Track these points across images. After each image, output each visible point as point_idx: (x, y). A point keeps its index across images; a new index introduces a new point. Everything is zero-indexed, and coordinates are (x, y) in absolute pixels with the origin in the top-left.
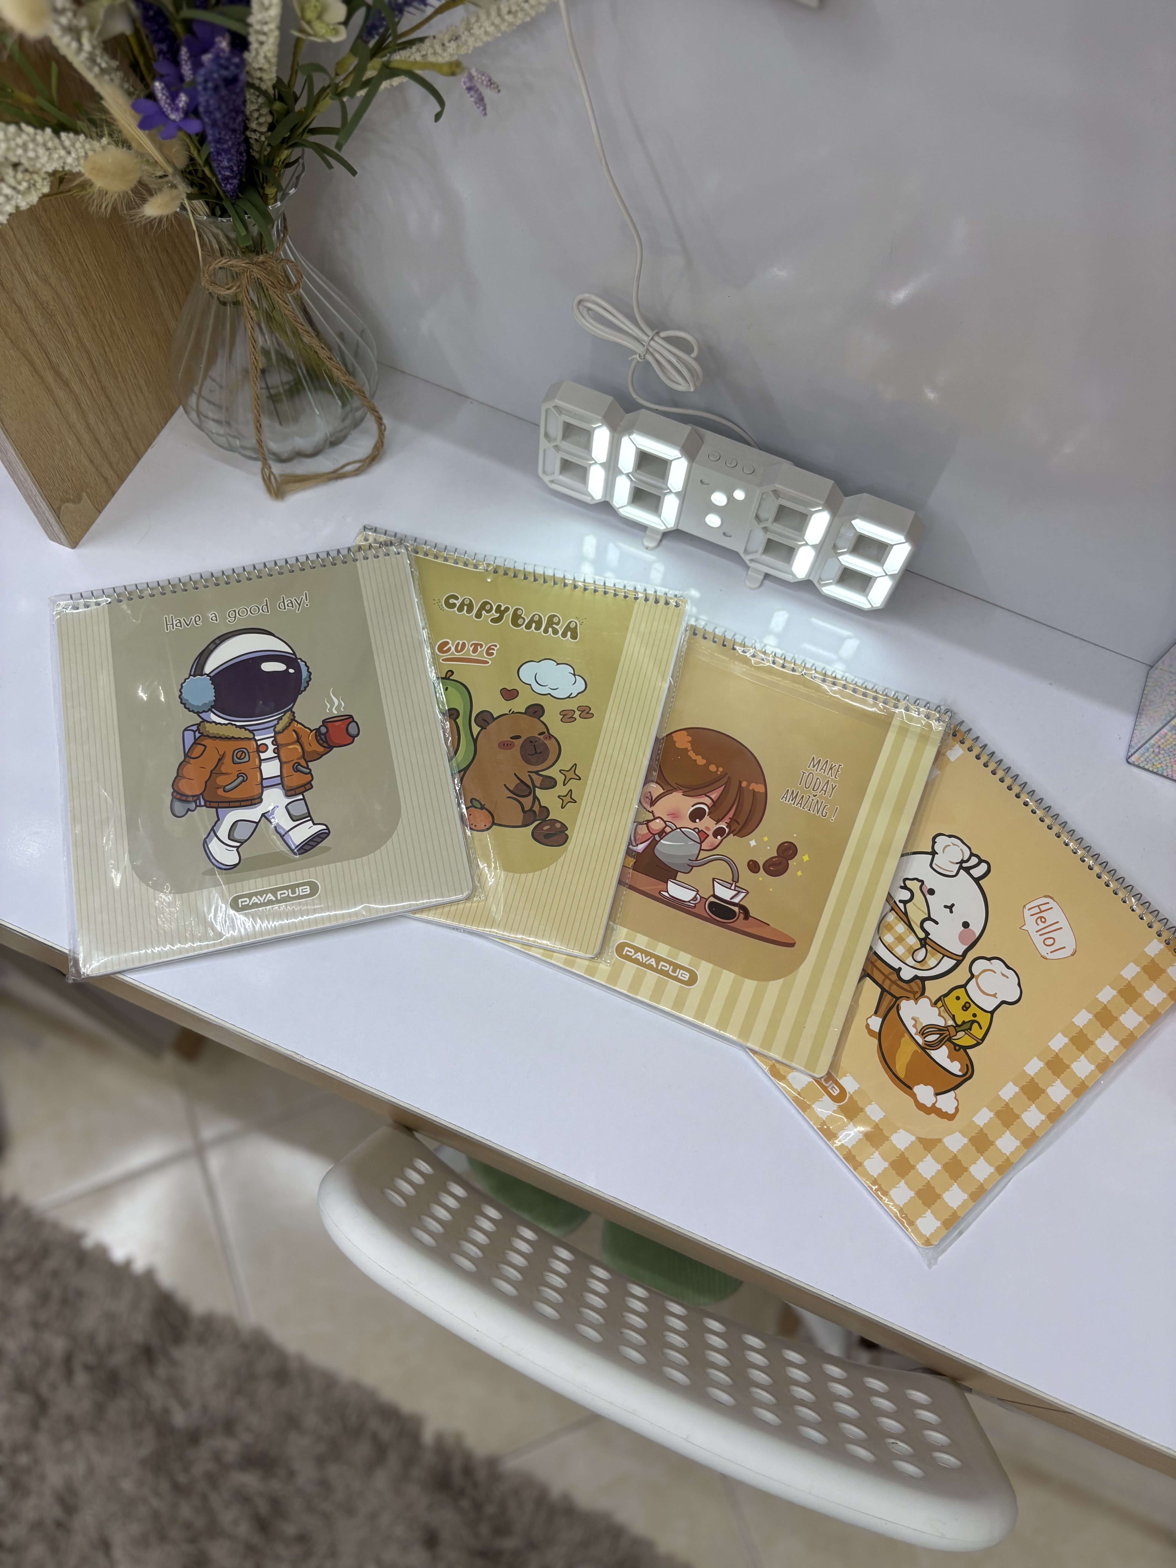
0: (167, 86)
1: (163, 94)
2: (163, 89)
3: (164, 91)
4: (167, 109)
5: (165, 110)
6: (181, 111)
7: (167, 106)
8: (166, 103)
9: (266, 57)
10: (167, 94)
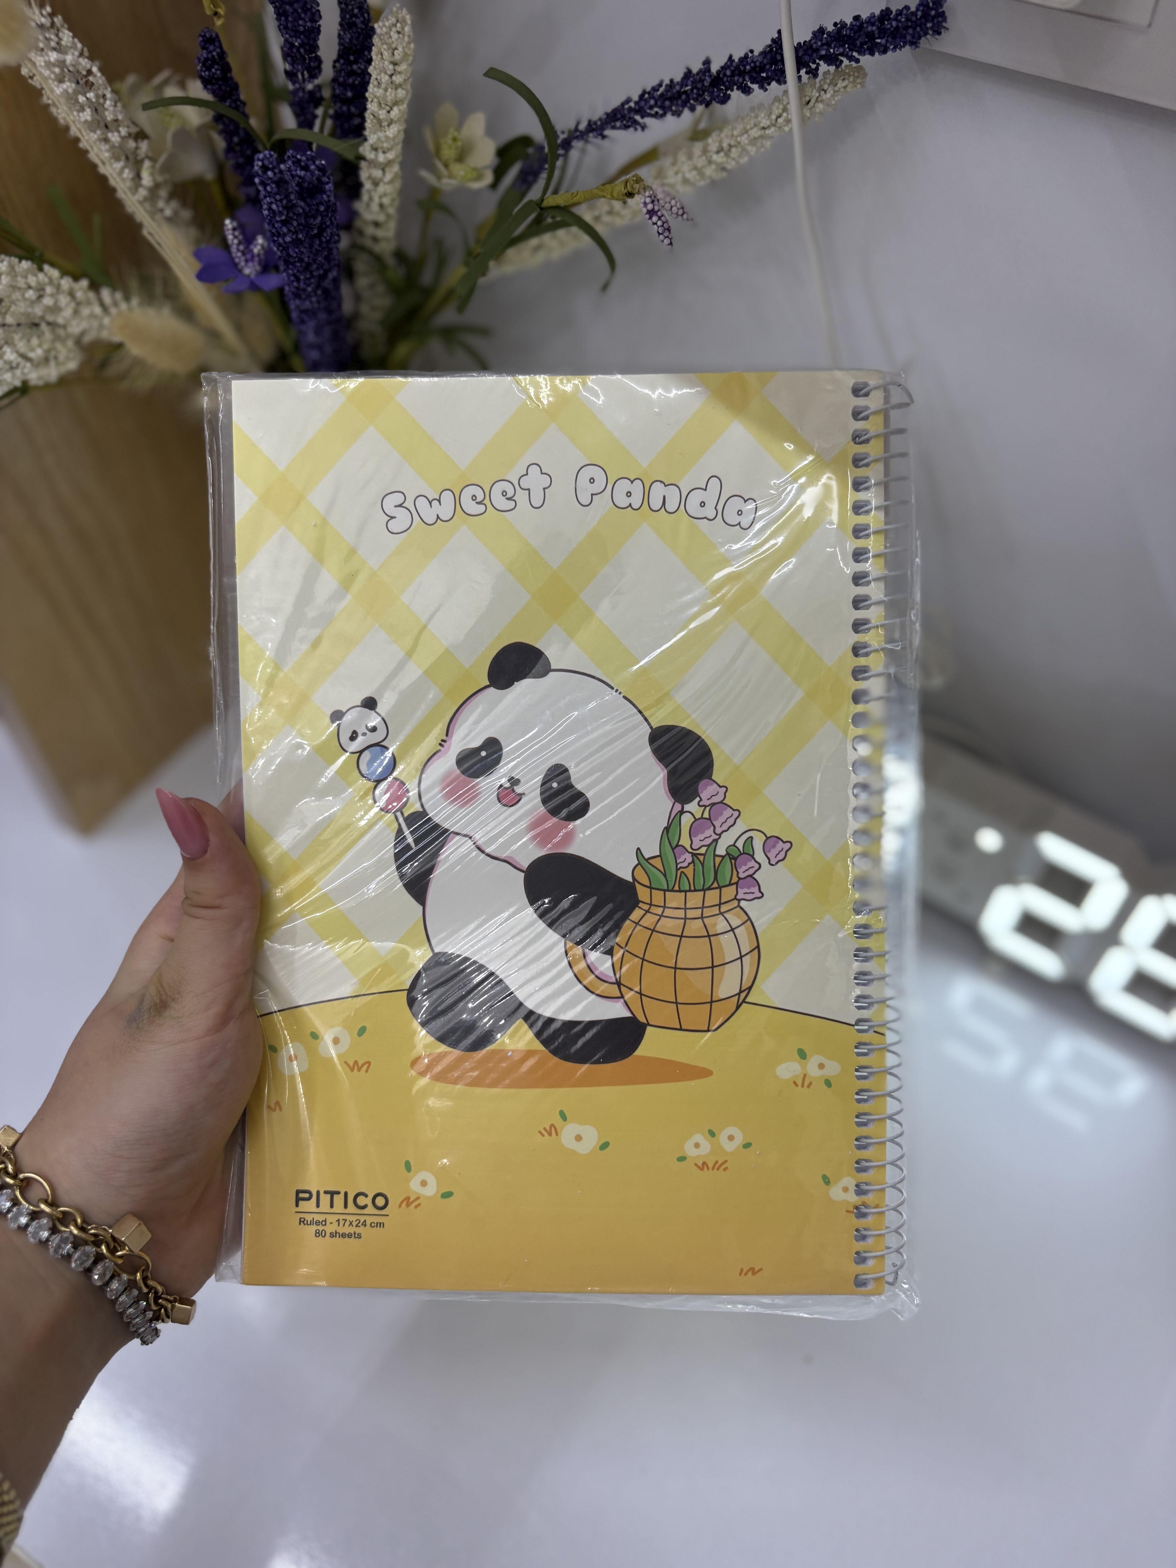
0: (241, 227)
1: (235, 237)
2: (234, 229)
3: (237, 233)
4: (239, 258)
5: (237, 260)
6: (256, 259)
7: (239, 254)
8: (238, 250)
9: (381, 206)
10: (241, 237)
